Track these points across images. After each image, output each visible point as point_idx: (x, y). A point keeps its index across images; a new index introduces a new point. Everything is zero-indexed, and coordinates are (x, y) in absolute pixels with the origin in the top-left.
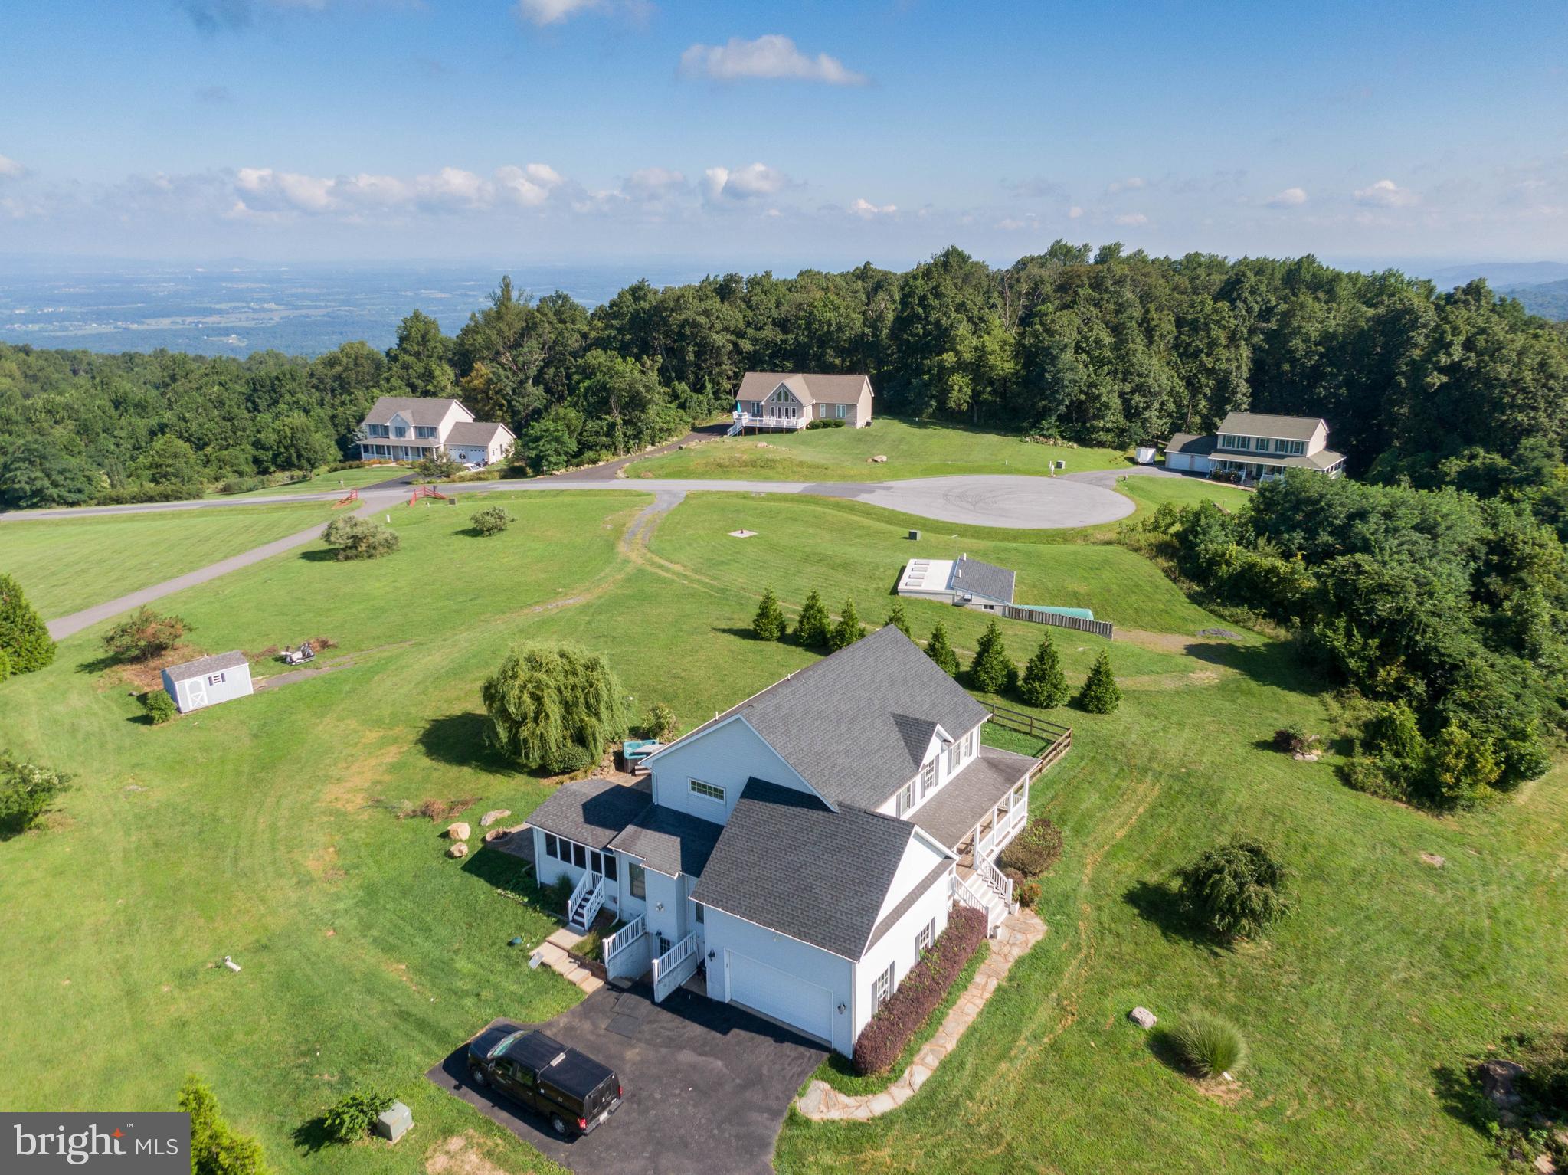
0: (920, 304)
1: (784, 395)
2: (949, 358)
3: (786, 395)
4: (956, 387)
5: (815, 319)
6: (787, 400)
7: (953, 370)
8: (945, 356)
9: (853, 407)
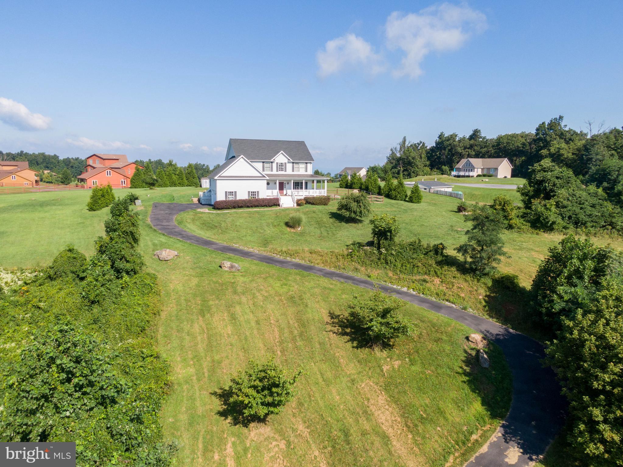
6: (469, 166)
9: (496, 169)
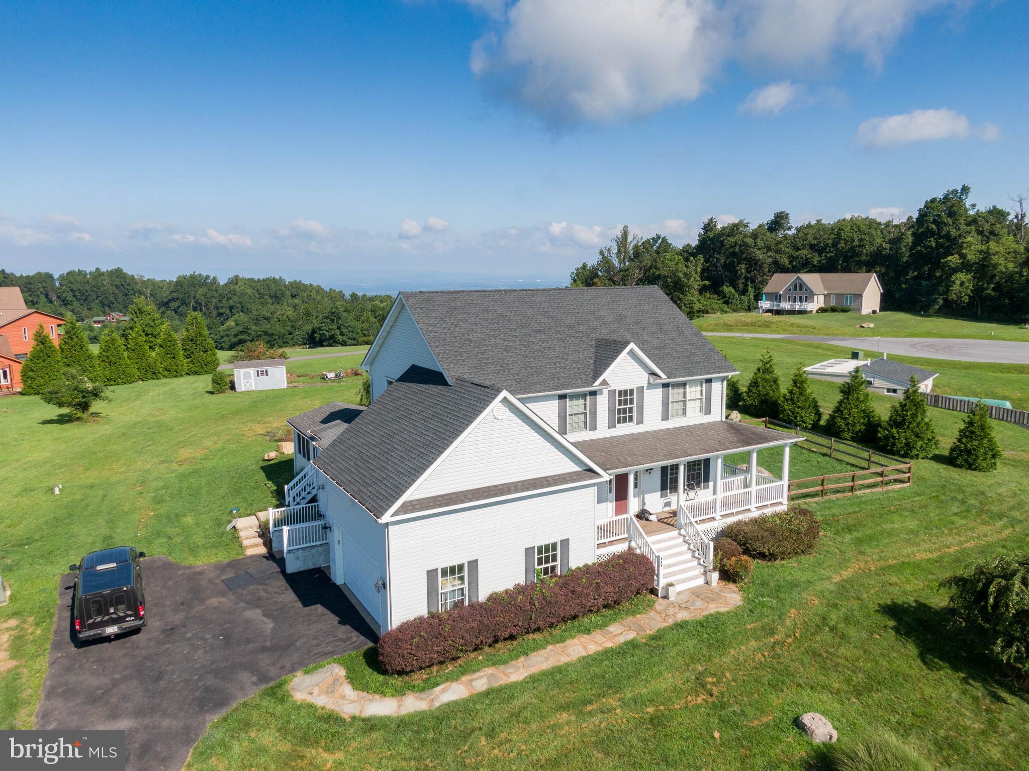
0: (935, 222)
1: (799, 286)
2: (954, 260)
3: (801, 285)
4: (958, 282)
5: (840, 239)
6: (801, 289)
7: (956, 270)
8: (950, 258)
9: (860, 296)
